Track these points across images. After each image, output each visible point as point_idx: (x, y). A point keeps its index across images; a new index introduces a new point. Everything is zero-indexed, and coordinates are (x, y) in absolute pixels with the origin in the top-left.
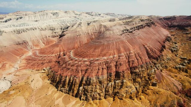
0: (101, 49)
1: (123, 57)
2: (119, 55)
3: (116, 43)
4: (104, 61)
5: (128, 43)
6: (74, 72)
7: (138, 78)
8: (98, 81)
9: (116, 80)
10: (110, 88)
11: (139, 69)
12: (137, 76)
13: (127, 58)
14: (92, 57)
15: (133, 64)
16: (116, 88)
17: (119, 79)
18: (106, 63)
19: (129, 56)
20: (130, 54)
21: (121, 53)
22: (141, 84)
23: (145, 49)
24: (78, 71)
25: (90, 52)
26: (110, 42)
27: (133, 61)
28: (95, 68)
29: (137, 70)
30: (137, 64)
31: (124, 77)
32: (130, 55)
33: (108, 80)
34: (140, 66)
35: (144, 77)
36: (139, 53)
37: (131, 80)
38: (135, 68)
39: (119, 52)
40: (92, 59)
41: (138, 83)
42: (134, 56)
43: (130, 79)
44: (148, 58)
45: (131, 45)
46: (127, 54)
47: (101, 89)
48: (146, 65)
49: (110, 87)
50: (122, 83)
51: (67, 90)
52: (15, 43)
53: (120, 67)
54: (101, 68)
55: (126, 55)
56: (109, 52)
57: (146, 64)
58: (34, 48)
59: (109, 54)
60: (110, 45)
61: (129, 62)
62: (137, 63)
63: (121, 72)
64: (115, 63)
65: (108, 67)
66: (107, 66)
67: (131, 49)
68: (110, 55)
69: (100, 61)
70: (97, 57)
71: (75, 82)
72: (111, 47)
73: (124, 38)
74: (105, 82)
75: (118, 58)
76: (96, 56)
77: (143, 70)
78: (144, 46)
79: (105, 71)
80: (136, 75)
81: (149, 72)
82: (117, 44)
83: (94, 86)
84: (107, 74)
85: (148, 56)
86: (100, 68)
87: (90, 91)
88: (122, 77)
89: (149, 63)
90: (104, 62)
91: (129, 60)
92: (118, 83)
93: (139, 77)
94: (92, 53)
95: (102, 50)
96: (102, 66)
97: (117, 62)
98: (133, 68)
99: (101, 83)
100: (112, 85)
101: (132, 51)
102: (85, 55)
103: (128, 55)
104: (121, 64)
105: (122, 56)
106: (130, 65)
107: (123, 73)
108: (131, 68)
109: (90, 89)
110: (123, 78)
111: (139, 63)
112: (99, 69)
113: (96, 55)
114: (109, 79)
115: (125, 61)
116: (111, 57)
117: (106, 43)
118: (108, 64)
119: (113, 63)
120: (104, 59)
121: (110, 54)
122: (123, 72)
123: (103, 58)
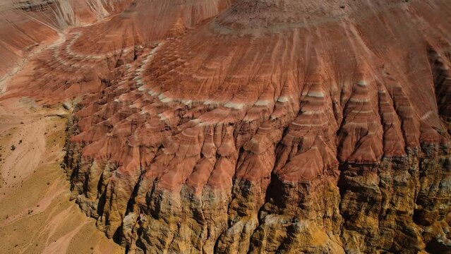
0: (233, 59)
1: (321, 111)
2: (305, 94)
3: (302, 38)
4: (232, 121)
5: (359, 38)
6: (119, 143)
7: (367, 213)
8: (187, 209)
9: (269, 213)
10: (235, 244)
11: (384, 175)
12: (365, 206)
13: (340, 111)
14: (192, 92)
15: (358, 145)
16: (261, 244)
17: (281, 213)
18: (241, 129)
19: (349, 102)
20: (354, 92)
21: (313, 87)
22: (377, 241)
23: (430, 67)
24: (130, 147)
25: (190, 66)
26: (277, 30)
27: (362, 133)
28: (187, 146)
29: (372, 181)
30: (375, 152)
31: (303, 207)
32: (356, 99)
33: (234, 209)
34: (387, 161)
35: (399, 213)
36: (400, 90)
37: (334, 219)
38: (364, 167)
39: (308, 79)
40: (188, 102)
41: (362, 233)
42: (372, 110)
43: (330, 213)
44: (436, 111)
45: (371, 48)
46: (342, 94)
47: (196, 241)
48: (422, 155)
49: (237, 238)
50: (291, 230)
51: (93, 208)
52: (19, 6)
53: (294, 160)
54: (214, 151)
55: (337, 99)
56: (263, 77)
57: (424, 150)
58: (77, 21)
59: (261, 86)
60: (274, 45)
61: (342, 133)
62: (379, 146)
63: (291, 186)
64: (276, 134)
65: (242, 150)
66: (239, 144)
67: (366, 68)
68: (262, 94)
69: (218, 115)
70: (211, 96)
71: (113, 191)
72: (275, 51)
73: (343, 11)
74: (217, 219)
75: (297, 108)
76: (206, 91)
77: (398, 179)
78: (431, 51)
79: (227, 167)
80: (361, 199)
81: (426, 186)
82: (308, 40)
83: (173, 227)
84: (234, 183)
85: (439, 103)
86: (209, 151)
87: (155, 241)
88: (295, 207)
89: (437, 147)
90: (231, 124)
91: (343, 122)
92: (272, 228)
93: (376, 211)
94: (197, 73)
95: (237, 66)
96: (219, 143)
97: (286, 130)
98: (353, 165)
99: (201, 219)
100: (244, 231)
101: (369, 76)
102: (173, 78)
103: (345, 98)
104: (300, 145)
105: (318, 103)
106: (344, 151)
107: (302, 190)
108: (343, 166)
109: (158, 234)
110: (299, 210)
111: (387, 143)
112: (202, 155)
113: (208, 85)
114: (237, 206)
115: (325, 131)
116: (267, 102)
117: (258, 34)
118: (248, 136)
119: (268, 135)
120: (233, 109)
121: (265, 90)
122: (304, 185)
123: (230, 105)
